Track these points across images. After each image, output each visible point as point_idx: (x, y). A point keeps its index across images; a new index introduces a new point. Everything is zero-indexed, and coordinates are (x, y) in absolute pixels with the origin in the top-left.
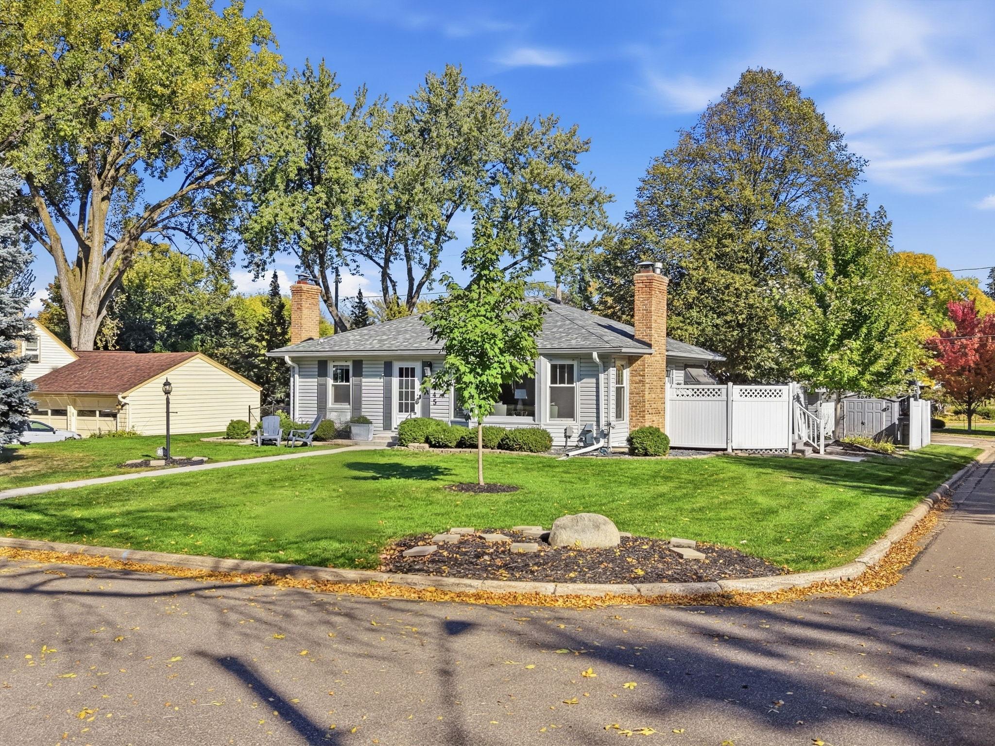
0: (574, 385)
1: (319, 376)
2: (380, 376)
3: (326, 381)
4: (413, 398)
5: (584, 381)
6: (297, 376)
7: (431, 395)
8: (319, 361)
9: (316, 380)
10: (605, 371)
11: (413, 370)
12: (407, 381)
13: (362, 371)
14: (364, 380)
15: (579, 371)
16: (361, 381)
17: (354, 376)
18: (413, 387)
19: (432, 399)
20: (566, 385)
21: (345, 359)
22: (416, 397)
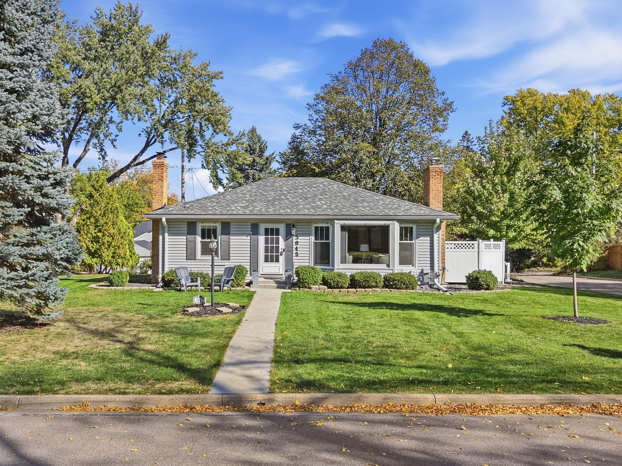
0: (413, 241)
1: (189, 234)
2: (247, 235)
3: (195, 238)
4: (277, 251)
5: (420, 238)
6: (166, 234)
7: (294, 249)
8: (188, 222)
9: (185, 237)
10: (437, 232)
11: (278, 230)
12: (272, 239)
13: (229, 231)
14: (231, 237)
15: (417, 232)
16: (229, 238)
17: (223, 234)
18: (278, 242)
19: (294, 252)
20: (408, 242)
21: (215, 221)
22: (280, 251)
